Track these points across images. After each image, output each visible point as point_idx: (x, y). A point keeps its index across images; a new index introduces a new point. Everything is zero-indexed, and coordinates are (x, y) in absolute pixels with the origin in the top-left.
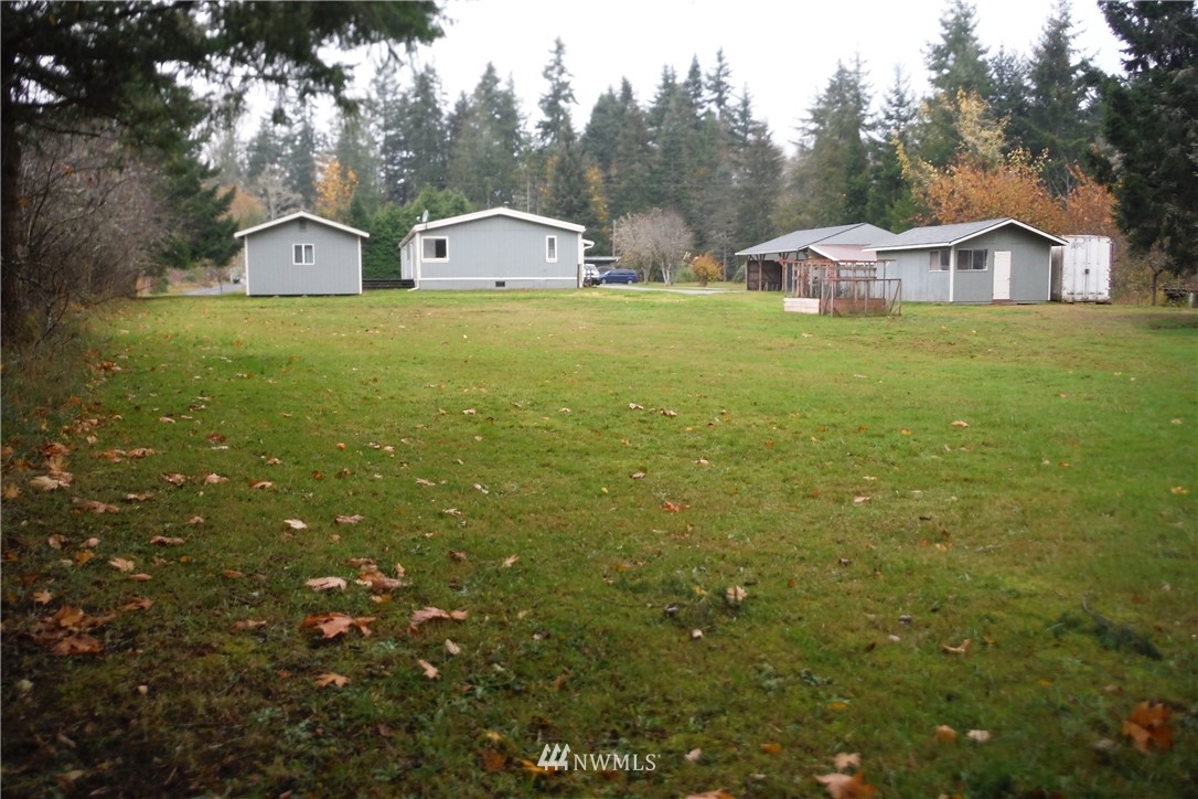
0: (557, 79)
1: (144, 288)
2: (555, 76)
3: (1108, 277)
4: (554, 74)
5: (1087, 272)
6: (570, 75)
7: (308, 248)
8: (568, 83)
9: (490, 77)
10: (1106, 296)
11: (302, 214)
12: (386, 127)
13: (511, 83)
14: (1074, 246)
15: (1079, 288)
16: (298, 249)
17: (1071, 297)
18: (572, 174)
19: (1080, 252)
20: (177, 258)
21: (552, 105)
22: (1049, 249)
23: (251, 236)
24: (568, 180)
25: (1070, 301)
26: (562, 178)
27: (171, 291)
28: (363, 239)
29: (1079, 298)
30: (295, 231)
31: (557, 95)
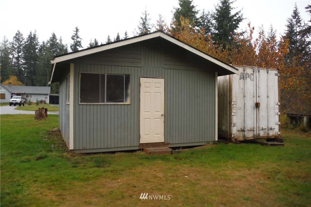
0: (76, 40)
2: (75, 39)
3: (277, 111)
4: (75, 38)
5: (257, 105)
6: (80, 39)
8: (80, 41)
9: (54, 36)
10: (276, 131)
13: (61, 40)
14: (243, 77)
15: (250, 124)
17: (241, 134)
19: (249, 84)
21: (74, 47)
22: (214, 79)
25: (241, 139)
29: (250, 135)
31: (76, 45)
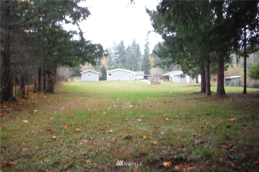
1: (69, 80)
4: (147, 40)
7: (90, 75)
8: (149, 42)
9: (134, 42)
11: (90, 70)
12: (115, 50)
16: (89, 75)
18: (146, 59)
20: (73, 76)
21: (146, 46)
23: (83, 73)
24: (146, 61)
26: (145, 60)
27: (74, 80)
28: (98, 74)
30: (89, 72)
31: (147, 44)
